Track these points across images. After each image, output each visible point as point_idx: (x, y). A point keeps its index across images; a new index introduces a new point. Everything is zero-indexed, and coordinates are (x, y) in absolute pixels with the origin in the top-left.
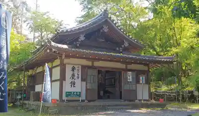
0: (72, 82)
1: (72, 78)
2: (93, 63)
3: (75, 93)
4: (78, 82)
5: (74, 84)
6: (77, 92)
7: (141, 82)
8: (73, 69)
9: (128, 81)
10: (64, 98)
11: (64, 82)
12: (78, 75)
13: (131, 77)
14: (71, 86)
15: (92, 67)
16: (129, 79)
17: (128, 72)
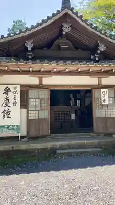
0: (5, 110)
1: (4, 105)
2: (41, 81)
3: (11, 127)
5: (9, 113)
6: (14, 126)
8: (6, 91)
9: (103, 103)
12: (15, 99)
13: (106, 98)
14: (4, 116)
15: (40, 86)
16: (104, 101)
17: (102, 90)
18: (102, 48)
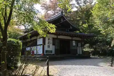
1: (48, 44)
2: (57, 37)
4: (51, 45)
5: (49, 46)
6: (50, 51)
7: (79, 46)
8: (49, 39)
10: (45, 53)
11: (45, 45)
12: (51, 42)
13: (74, 43)
15: (57, 38)
16: (74, 44)
17: (73, 41)
18: (71, 28)
